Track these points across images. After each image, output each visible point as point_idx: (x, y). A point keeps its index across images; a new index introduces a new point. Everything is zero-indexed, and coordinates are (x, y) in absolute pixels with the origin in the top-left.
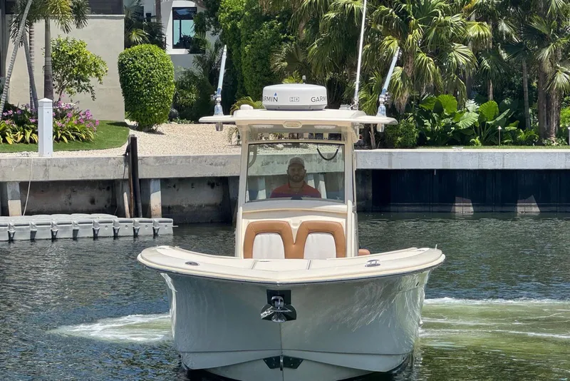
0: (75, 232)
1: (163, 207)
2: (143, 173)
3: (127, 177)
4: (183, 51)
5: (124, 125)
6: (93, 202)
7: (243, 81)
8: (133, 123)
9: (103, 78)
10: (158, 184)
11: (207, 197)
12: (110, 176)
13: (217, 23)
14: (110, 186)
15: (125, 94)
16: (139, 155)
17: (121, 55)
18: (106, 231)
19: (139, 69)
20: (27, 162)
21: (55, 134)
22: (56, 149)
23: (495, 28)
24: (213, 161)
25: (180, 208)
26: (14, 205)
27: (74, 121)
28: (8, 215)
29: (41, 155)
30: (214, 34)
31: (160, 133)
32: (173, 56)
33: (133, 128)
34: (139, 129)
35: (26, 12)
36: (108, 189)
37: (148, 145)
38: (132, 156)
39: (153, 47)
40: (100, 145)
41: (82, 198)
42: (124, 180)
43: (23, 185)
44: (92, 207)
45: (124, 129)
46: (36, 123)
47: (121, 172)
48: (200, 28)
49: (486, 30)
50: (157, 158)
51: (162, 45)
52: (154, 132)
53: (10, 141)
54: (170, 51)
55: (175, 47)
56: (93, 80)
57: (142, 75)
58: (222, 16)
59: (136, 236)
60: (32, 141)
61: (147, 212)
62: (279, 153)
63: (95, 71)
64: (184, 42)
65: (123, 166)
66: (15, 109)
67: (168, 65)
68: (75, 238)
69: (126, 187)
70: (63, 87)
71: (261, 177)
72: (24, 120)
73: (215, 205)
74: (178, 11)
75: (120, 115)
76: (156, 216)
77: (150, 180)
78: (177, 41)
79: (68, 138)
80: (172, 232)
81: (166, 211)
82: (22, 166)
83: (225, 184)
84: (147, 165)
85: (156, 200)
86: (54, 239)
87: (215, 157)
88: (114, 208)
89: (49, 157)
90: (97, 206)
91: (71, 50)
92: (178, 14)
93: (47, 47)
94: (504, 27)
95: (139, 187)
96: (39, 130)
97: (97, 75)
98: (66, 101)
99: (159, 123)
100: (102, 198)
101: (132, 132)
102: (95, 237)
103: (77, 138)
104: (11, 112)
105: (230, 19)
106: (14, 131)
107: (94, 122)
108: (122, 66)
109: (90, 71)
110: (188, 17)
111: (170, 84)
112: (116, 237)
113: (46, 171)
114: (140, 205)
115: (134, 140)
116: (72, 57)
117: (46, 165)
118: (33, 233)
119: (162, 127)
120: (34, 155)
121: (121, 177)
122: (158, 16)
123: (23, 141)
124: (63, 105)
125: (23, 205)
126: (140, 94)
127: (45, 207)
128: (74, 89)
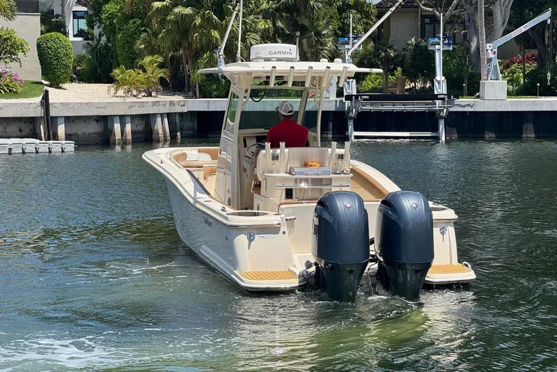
0: (10, 149)
1: (66, 135)
2: (53, 113)
3: (43, 115)
4: (80, 39)
5: (41, 83)
6: (20, 131)
7: (117, 57)
8: (47, 83)
9: (26, 53)
10: (63, 120)
11: (94, 128)
12: (31, 115)
13: (100, 21)
14: (32, 121)
15: (42, 64)
16: (50, 101)
17: (38, 39)
18: (30, 149)
19: (50, 48)
23: (274, 24)
24: (98, 105)
25: (77, 135)
27: (8, 80)
30: (99, 27)
31: (64, 89)
32: (71, 42)
33: (46, 85)
34: (51, 86)
36: (31, 123)
37: (55, 96)
38: (45, 102)
39: (59, 34)
40: (25, 95)
41: (13, 128)
42: (41, 117)
44: (20, 134)
45: (41, 86)
47: (39, 112)
48: (90, 25)
49: (269, 24)
50: (62, 103)
51: (66, 34)
52: (60, 88)
54: (71, 38)
55: (74, 36)
56: (20, 55)
57: (52, 52)
58: (104, 16)
59: (50, 152)
61: (55, 137)
62: (139, 100)
63: (22, 49)
64: (80, 33)
65: (40, 108)
67: (69, 45)
68: (10, 154)
69: (42, 122)
71: (128, 116)
73: (99, 134)
74: (76, 13)
75: (39, 78)
76: (61, 140)
77: (57, 117)
78: (76, 32)
79: (5, 91)
80: (73, 150)
81: (68, 137)
83: (105, 120)
84: (56, 108)
85: (61, 130)
87: (99, 103)
88: (35, 135)
90: (23, 134)
91: (5, 35)
92: (76, 15)
94: (279, 24)
95: (51, 122)
97: (23, 52)
99: (63, 83)
100: (27, 128)
101: (46, 88)
102: (24, 153)
103: (10, 91)
105: (108, 18)
107: (21, 81)
108: (39, 46)
109: (18, 49)
110: (83, 18)
111: (70, 58)
112: (37, 152)
114: (51, 133)
115: (47, 92)
116: (6, 39)
119: (65, 86)
121: (39, 115)
122: (63, 15)
126: (51, 63)
128: (8, 60)
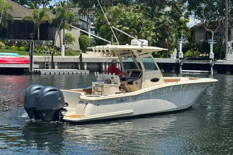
0: (68, 72)
1: (87, 68)
2: (83, 61)
4: (92, 37)
5: (80, 51)
6: (72, 67)
8: (81, 51)
9: (75, 42)
10: (86, 63)
11: (96, 66)
12: (76, 61)
13: (99, 31)
14: (76, 64)
15: (80, 45)
16: (82, 57)
17: (79, 37)
18: (75, 72)
19: (83, 40)
20: (59, 58)
21: (65, 52)
22: (65, 56)
23: (156, 34)
24: (98, 59)
25: (90, 68)
26: (56, 67)
27: (69, 50)
28: (55, 69)
29: (62, 57)
30: (99, 34)
32: (90, 38)
33: (81, 52)
34: (82, 52)
35: (59, 27)
37: (84, 56)
38: (81, 58)
39: (86, 36)
40: (74, 55)
41: (70, 66)
42: (79, 62)
43: (58, 63)
44: (72, 68)
45: (79, 52)
46: (61, 50)
47: (79, 61)
48: (96, 32)
49: (155, 34)
50: (86, 58)
51: (88, 36)
52: (85, 53)
53: (56, 54)
54: (90, 37)
56: (73, 42)
58: (100, 30)
59: (81, 74)
60: (60, 54)
61: (84, 69)
62: (111, 58)
63: (74, 40)
65: (79, 59)
66: (57, 47)
68: (68, 74)
69: (79, 64)
70: (67, 43)
71: (107, 63)
72: (59, 49)
73: (98, 68)
74: (91, 29)
75: (79, 49)
76: (85, 70)
77: (84, 62)
79: (68, 54)
80: (89, 73)
81: (88, 69)
82: (58, 59)
83: (100, 64)
84: (84, 59)
85: (85, 67)
86: (64, 74)
88: (77, 68)
89: (64, 57)
90: (74, 67)
93: (64, 35)
94: (158, 34)
95: (82, 64)
96: (62, 52)
98: (67, 46)
100: (74, 66)
101: (81, 53)
102: (73, 74)
103: (70, 53)
104: (56, 48)
105: (102, 31)
106: (57, 52)
107: (73, 50)
108: (79, 39)
110: (93, 30)
111: (89, 43)
112: (77, 74)
113: (63, 60)
114: (82, 67)
115: (81, 54)
116: (69, 37)
117: (63, 59)
118: (59, 73)
119: (87, 52)
120: (60, 57)
121: (78, 62)
123: (58, 54)
124: (67, 47)
125: (58, 67)
126: (83, 45)
127: (63, 67)
128: (69, 44)
